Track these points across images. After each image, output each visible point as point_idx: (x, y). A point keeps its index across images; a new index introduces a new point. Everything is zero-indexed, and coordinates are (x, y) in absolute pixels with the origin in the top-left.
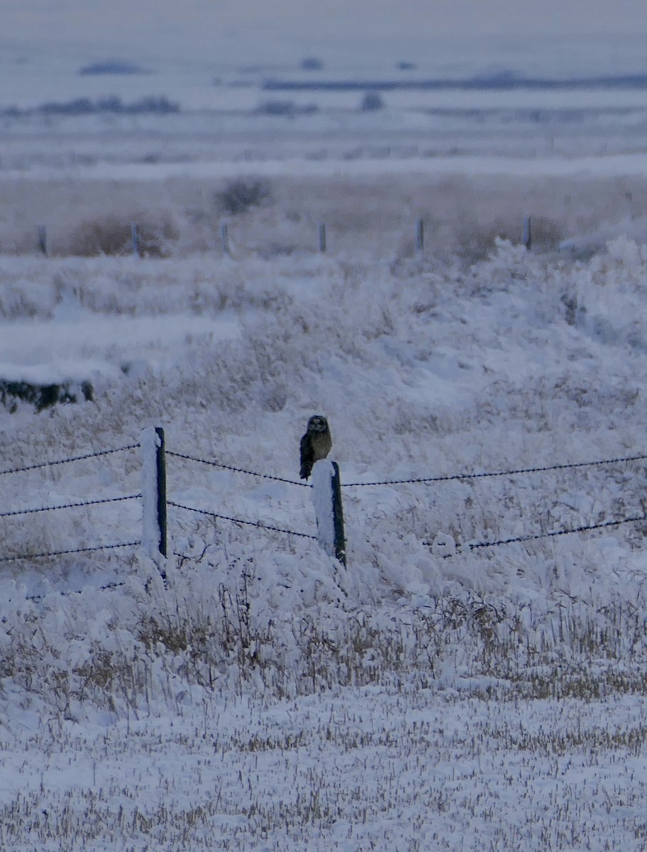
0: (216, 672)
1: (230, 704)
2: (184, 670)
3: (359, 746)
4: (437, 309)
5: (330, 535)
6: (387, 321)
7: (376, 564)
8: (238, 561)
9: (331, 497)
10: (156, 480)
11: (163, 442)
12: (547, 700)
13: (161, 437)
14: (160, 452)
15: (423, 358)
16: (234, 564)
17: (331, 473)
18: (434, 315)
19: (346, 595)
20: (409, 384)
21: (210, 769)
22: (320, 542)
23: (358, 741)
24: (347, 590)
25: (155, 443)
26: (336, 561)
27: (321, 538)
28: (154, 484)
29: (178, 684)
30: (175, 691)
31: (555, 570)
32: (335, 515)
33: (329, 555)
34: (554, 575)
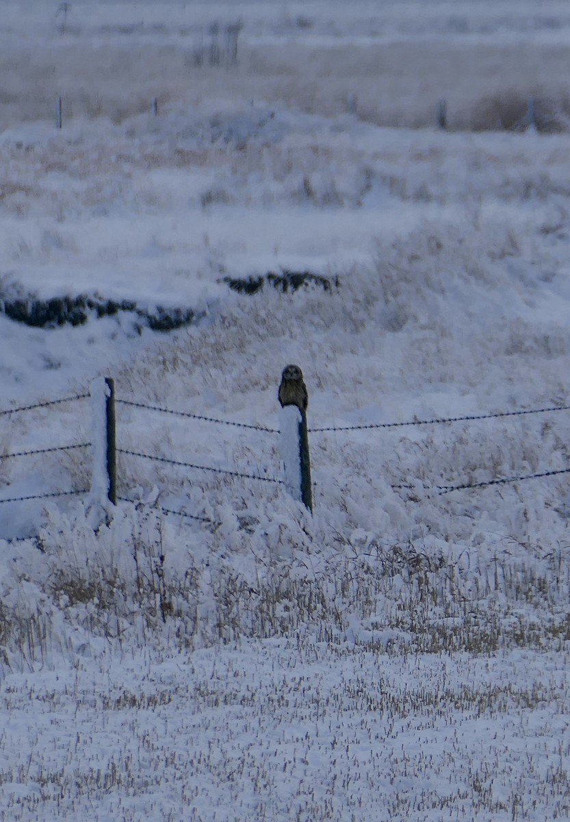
0: (125, 623)
1: (128, 656)
2: (91, 622)
3: (221, 704)
4: (565, 231)
5: (297, 481)
6: (513, 243)
7: (344, 507)
8: (151, 514)
9: (298, 441)
10: (105, 430)
11: (112, 393)
12: (438, 654)
13: (111, 387)
14: (110, 402)
15: (547, 278)
16: (147, 517)
17: (298, 419)
18: (561, 237)
19: (311, 538)
20: (531, 304)
21: (57, 729)
22: (287, 487)
23: (221, 699)
24: (312, 534)
25: (105, 393)
26: (302, 506)
27: (288, 482)
28: (104, 433)
29: (80, 636)
30: (76, 643)
31: (525, 514)
32: (301, 460)
33: (295, 499)
34: (524, 519)
